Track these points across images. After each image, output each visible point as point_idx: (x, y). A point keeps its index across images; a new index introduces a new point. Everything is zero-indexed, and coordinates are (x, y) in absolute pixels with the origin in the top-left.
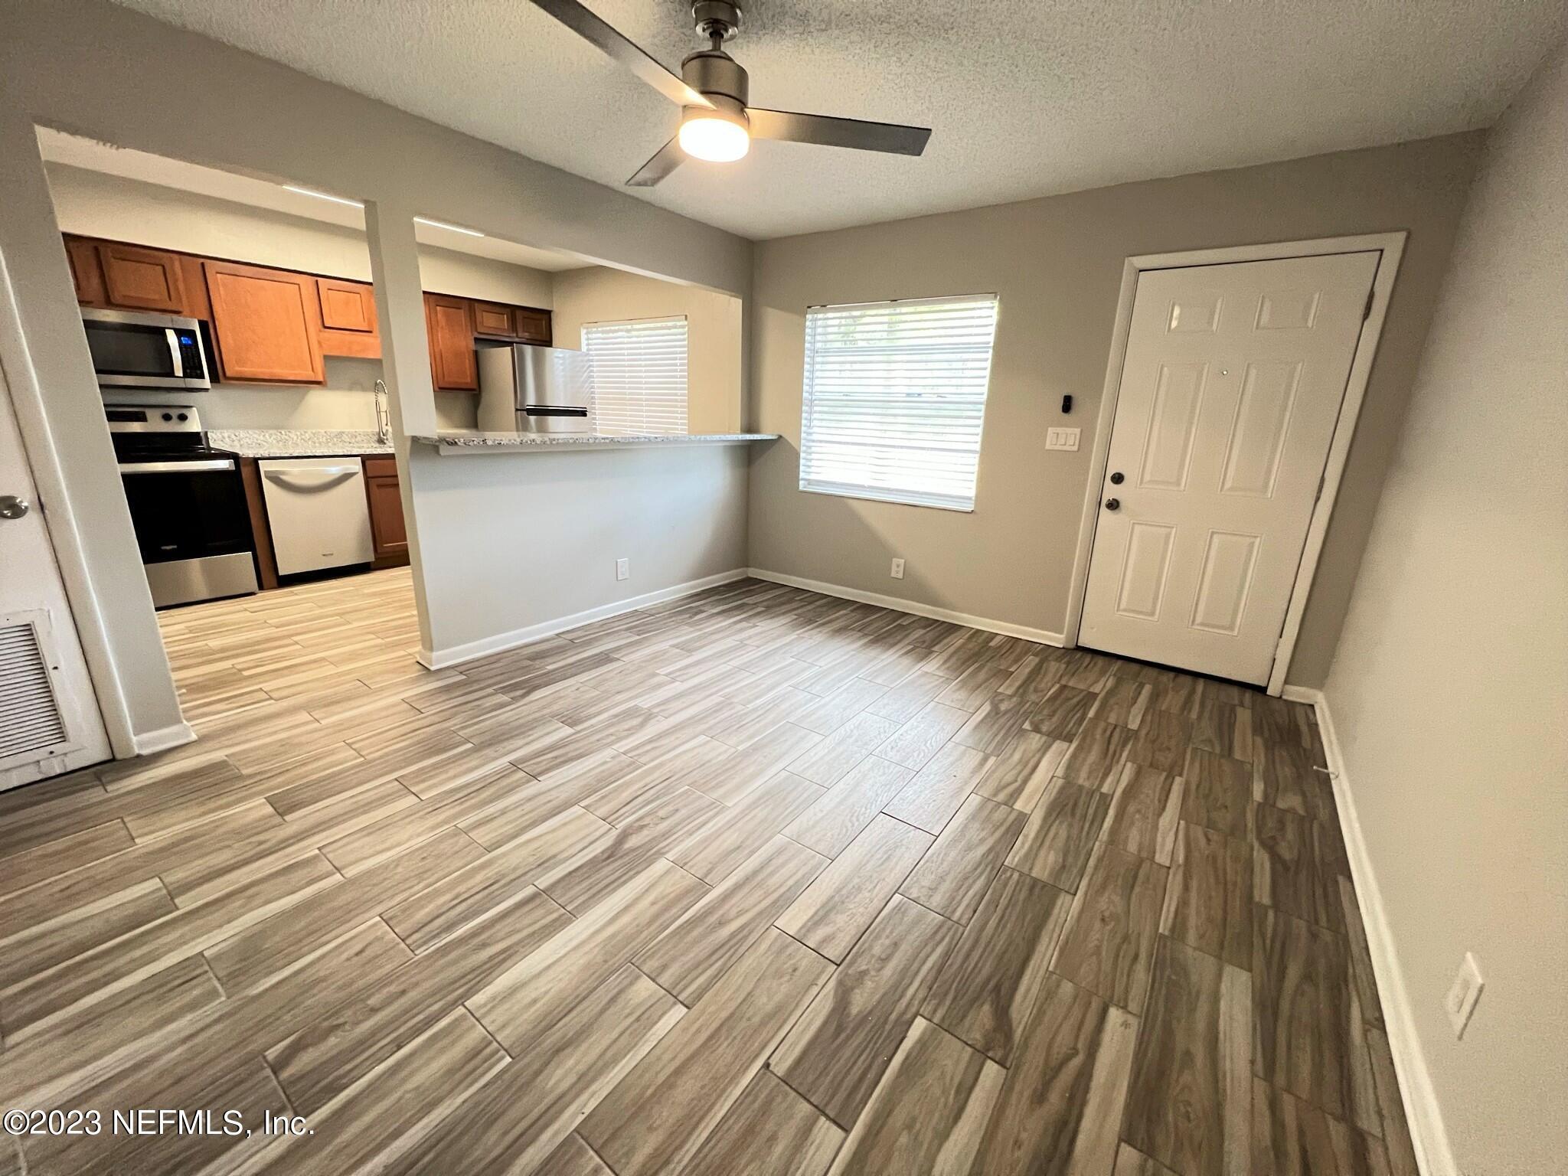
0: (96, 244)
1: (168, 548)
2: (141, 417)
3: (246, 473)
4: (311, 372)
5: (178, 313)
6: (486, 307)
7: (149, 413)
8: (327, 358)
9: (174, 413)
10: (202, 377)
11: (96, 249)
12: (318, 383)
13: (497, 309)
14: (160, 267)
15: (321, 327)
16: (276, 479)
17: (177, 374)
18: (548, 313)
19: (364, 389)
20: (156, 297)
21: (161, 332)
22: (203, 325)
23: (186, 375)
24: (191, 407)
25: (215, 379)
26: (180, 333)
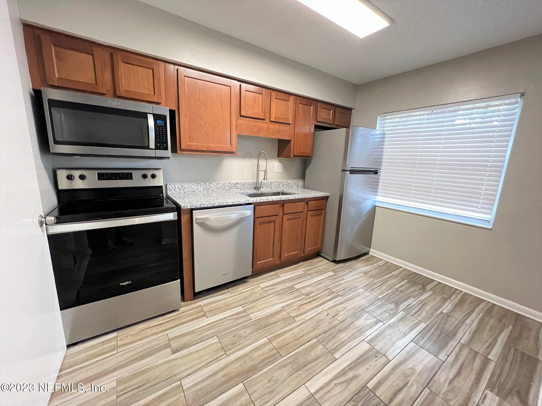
0: (112, 51)
1: (124, 284)
2: (129, 177)
3: (185, 218)
4: (229, 146)
5: (158, 103)
6: (324, 105)
7: (134, 173)
8: (239, 137)
9: (149, 173)
10: (166, 149)
11: (112, 55)
12: (232, 153)
13: (329, 107)
14: (151, 70)
15: (239, 115)
16: (203, 225)
17: (150, 147)
18: (350, 109)
19: (251, 157)
20: (147, 92)
21: (144, 116)
22: (172, 113)
23: (157, 148)
24: (160, 169)
25: (174, 150)
26: (157, 117)
